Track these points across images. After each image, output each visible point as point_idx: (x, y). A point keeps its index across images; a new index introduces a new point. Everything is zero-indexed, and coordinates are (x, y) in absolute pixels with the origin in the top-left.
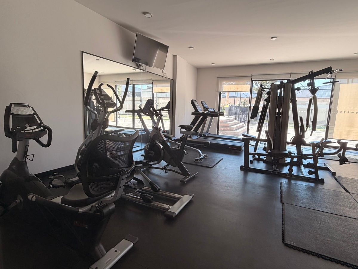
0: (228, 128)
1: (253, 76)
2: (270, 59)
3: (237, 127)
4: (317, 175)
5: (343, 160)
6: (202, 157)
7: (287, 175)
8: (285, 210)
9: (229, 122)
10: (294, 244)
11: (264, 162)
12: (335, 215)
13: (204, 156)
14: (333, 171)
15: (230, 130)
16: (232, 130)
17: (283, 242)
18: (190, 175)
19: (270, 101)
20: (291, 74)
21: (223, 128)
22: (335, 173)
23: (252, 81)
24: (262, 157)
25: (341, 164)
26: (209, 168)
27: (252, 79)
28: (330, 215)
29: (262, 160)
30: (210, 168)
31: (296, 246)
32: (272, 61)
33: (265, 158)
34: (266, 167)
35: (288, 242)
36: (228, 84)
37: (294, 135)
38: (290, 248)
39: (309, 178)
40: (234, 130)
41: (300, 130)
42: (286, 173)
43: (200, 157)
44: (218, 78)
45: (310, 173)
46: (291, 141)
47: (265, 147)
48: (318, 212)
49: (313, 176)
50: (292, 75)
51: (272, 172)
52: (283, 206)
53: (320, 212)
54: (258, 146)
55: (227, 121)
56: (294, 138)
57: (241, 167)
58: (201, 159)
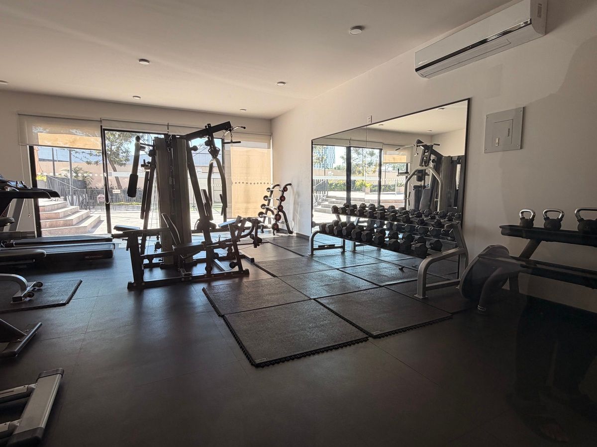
0: (61, 221)
1: (103, 122)
2: (134, 97)
3: (79, 217)
4: (240, 267)
5: (257, 242)
6: (28, 289)
7: (206, 276)
8: (232, 324)
9: (58, 209)
10: (265, 360)
11: (162, 268)
12: (280, 306)
13: (33, 286)
14: (250, 257)
15: (65, 225)
16: (69, 225)
17: (252, 364)
18: (24, 335)
19: (158, 166)
20: (168, 125)
21: (47, 223)
22: (253, 259)
23: (103, 132)
24: (155, 261)
25: (255, 247)
26: (62, 307)
27: (101, 126)
28: (276, 307)
29: (157, 265)
30: (64, 305)
31: (268, 360)
32: (137, 100)
33: (159, 260)
34: (167, 274)
35: (258, 361)
36: (48, 130)
37: (199, 218)
38: (263, 367)
39: (232, 273)
40: (74, 224)
41: (205, 209)
42: (203, 274)
43: (26, 289)
44: (19, 114)
45: (232, 266)
46: (196, 229)
47: (158, 243)
48: (264, 309)
49: (236, 269)
50: (170, 127)
51: (183, 279)
52: (224, 320)
53: (266, 309)
54: (147, 244)
55: (53, 208)
56: (199, 221)
57: (130, 285)
58: (30, 294)
